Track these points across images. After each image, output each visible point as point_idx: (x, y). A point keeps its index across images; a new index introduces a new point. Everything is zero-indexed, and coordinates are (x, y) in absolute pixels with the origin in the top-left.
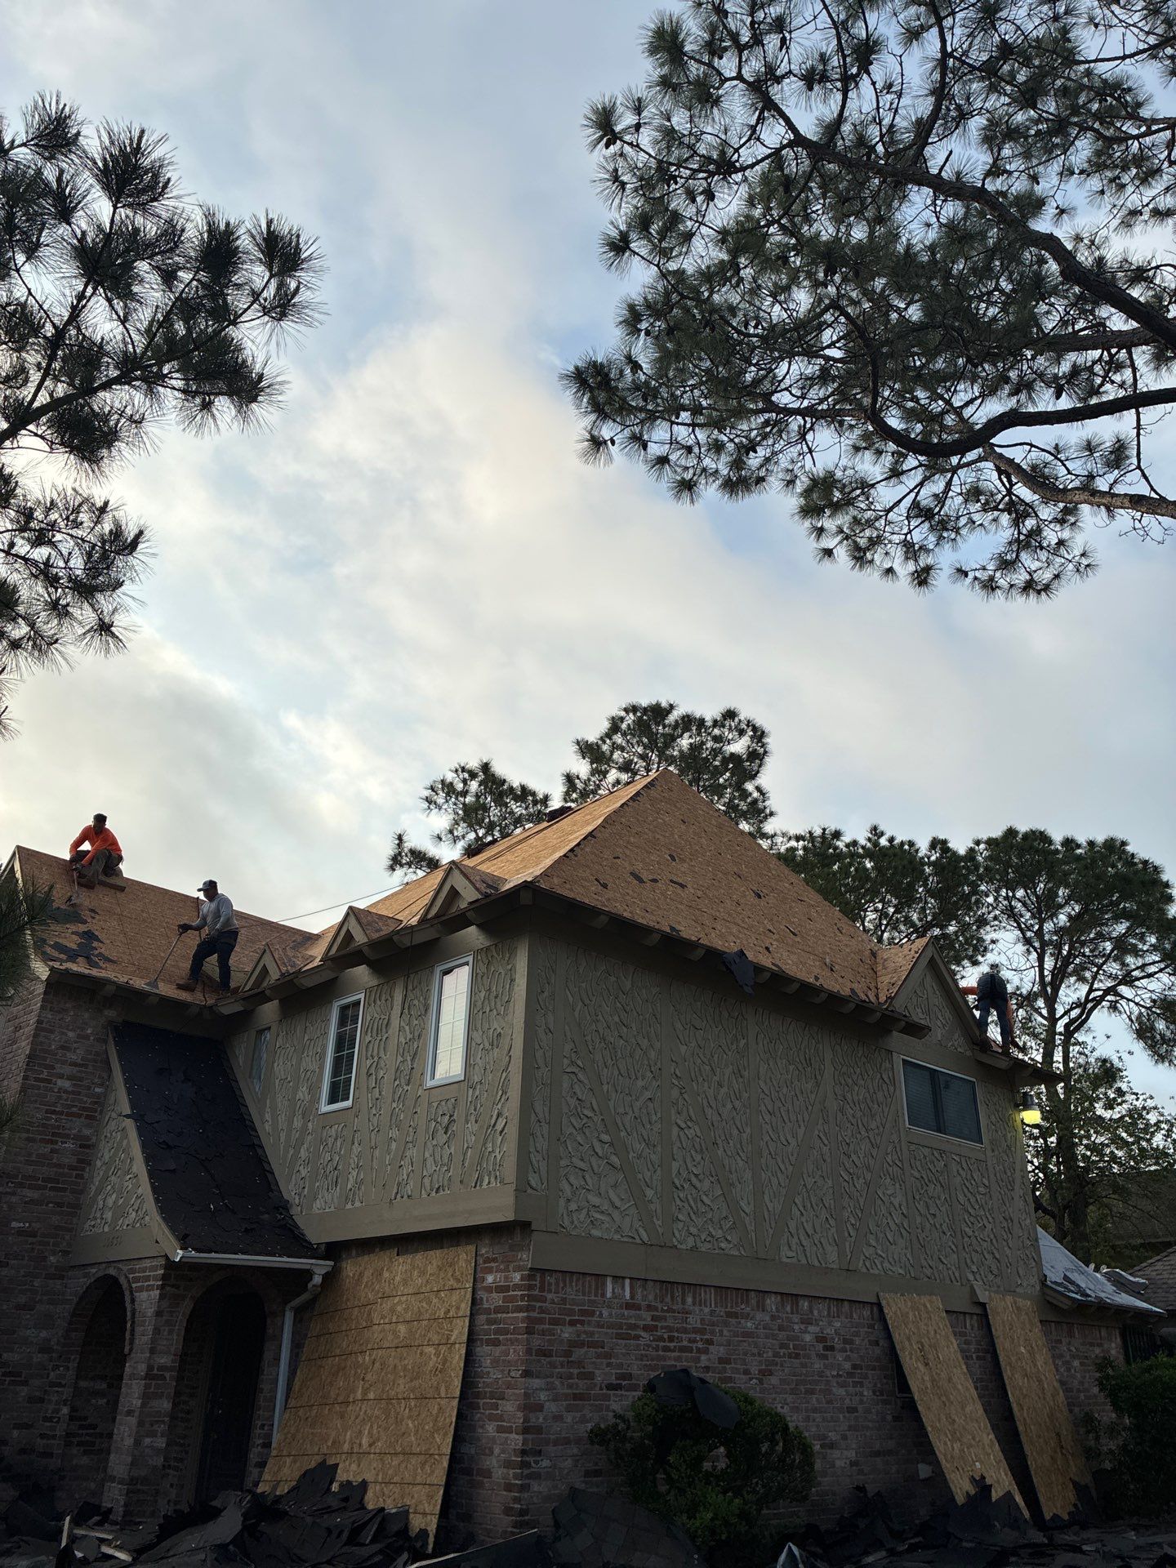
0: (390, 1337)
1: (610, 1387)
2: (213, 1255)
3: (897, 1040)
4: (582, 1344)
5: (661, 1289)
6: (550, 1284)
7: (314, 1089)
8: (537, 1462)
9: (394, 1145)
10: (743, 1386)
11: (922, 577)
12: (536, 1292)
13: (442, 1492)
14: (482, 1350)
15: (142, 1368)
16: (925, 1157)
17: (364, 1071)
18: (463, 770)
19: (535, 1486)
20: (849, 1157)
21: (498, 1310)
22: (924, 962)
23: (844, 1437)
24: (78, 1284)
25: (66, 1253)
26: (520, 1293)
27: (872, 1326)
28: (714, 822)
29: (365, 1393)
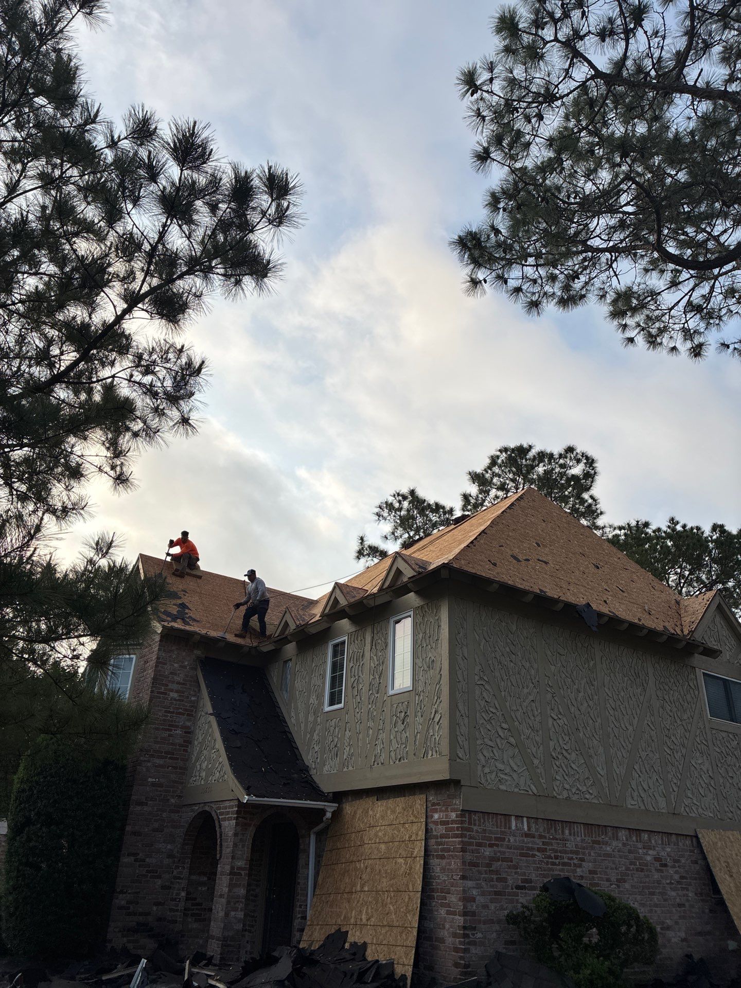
0: (376, 852)
1: (518, 887)
2: (266, 799)
3: (698, 659)
4: (498, 860)
5: (548, 825)
6: (475, 820)
7: (320, 696)
8: (473, 935)
9: (371, 731)
10: (606, 889)
11: (697, 351)
12: (467, 825)
13: (414, 952)
14: (434, 862)
15: (227, 868)
16: (723, 738)
17: (350, 685)
18: (398, 494)
19: (473, 950)
20: (670, 738)
21: (442, 836)
22: (714, 607)
23: (677, 923)
24: (188, 816)
25: (180, 797)
26: (456, 826)
27: (692, 851)
28: (564, 520)
29: (362, 887)
